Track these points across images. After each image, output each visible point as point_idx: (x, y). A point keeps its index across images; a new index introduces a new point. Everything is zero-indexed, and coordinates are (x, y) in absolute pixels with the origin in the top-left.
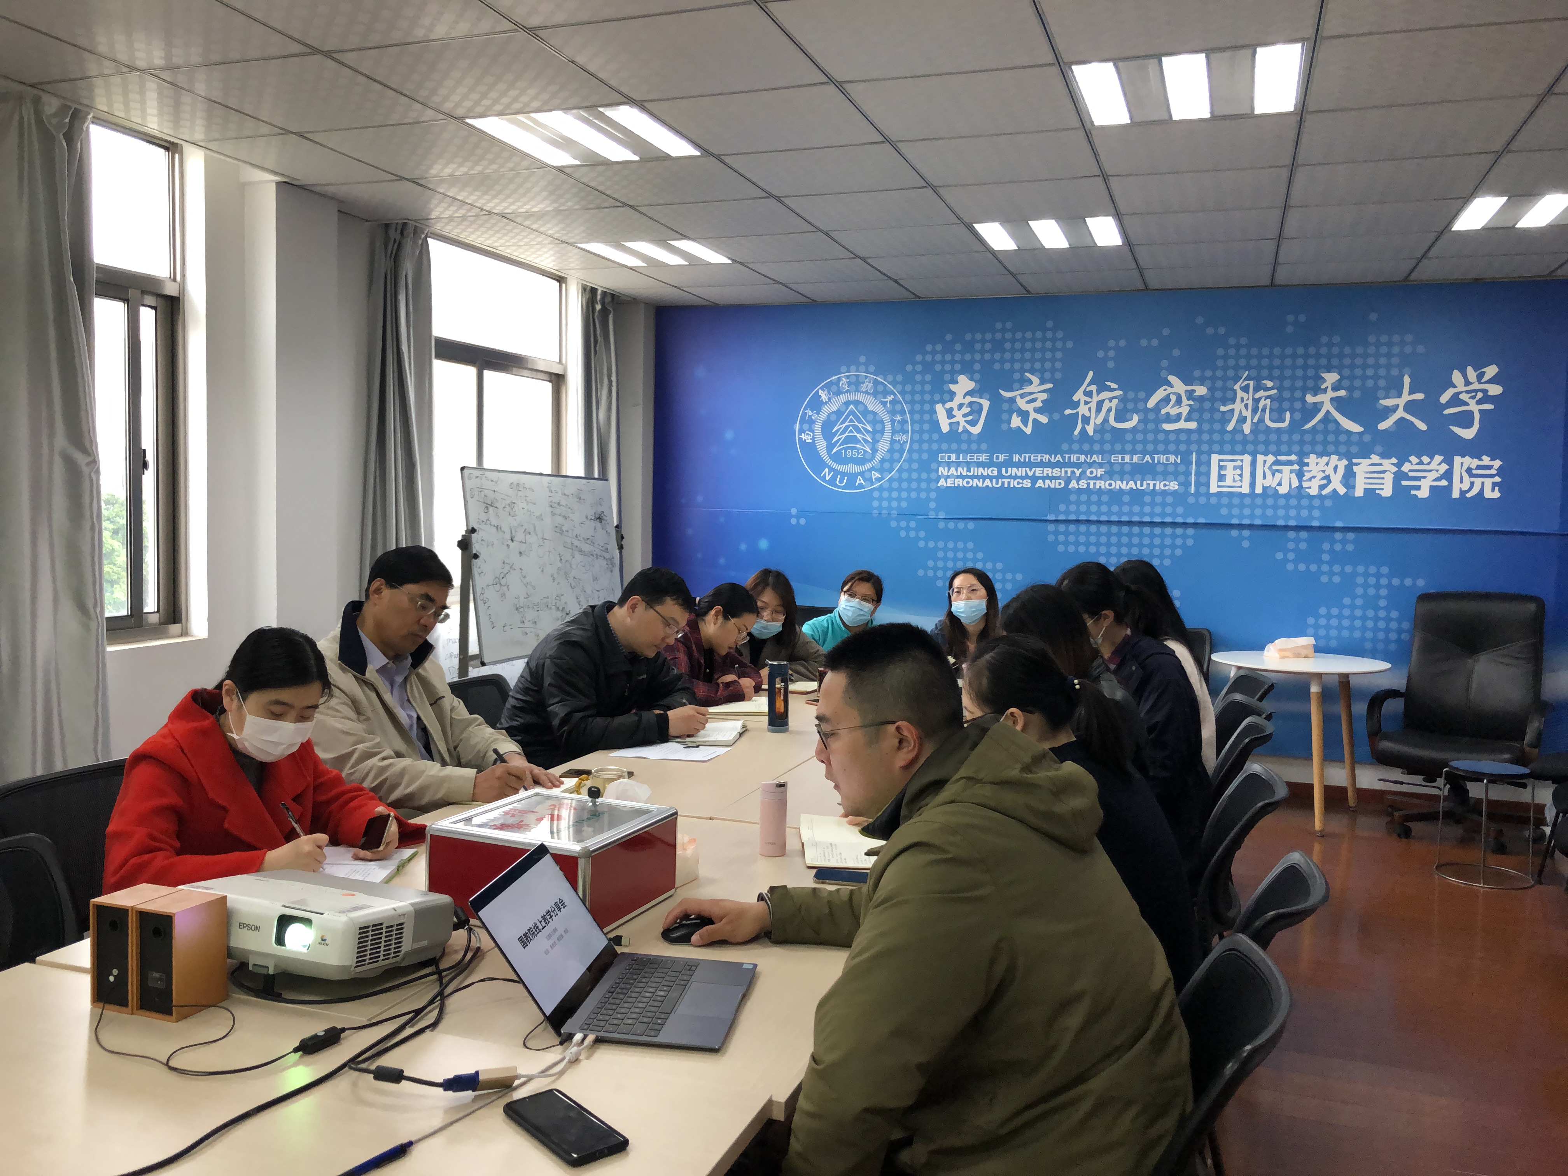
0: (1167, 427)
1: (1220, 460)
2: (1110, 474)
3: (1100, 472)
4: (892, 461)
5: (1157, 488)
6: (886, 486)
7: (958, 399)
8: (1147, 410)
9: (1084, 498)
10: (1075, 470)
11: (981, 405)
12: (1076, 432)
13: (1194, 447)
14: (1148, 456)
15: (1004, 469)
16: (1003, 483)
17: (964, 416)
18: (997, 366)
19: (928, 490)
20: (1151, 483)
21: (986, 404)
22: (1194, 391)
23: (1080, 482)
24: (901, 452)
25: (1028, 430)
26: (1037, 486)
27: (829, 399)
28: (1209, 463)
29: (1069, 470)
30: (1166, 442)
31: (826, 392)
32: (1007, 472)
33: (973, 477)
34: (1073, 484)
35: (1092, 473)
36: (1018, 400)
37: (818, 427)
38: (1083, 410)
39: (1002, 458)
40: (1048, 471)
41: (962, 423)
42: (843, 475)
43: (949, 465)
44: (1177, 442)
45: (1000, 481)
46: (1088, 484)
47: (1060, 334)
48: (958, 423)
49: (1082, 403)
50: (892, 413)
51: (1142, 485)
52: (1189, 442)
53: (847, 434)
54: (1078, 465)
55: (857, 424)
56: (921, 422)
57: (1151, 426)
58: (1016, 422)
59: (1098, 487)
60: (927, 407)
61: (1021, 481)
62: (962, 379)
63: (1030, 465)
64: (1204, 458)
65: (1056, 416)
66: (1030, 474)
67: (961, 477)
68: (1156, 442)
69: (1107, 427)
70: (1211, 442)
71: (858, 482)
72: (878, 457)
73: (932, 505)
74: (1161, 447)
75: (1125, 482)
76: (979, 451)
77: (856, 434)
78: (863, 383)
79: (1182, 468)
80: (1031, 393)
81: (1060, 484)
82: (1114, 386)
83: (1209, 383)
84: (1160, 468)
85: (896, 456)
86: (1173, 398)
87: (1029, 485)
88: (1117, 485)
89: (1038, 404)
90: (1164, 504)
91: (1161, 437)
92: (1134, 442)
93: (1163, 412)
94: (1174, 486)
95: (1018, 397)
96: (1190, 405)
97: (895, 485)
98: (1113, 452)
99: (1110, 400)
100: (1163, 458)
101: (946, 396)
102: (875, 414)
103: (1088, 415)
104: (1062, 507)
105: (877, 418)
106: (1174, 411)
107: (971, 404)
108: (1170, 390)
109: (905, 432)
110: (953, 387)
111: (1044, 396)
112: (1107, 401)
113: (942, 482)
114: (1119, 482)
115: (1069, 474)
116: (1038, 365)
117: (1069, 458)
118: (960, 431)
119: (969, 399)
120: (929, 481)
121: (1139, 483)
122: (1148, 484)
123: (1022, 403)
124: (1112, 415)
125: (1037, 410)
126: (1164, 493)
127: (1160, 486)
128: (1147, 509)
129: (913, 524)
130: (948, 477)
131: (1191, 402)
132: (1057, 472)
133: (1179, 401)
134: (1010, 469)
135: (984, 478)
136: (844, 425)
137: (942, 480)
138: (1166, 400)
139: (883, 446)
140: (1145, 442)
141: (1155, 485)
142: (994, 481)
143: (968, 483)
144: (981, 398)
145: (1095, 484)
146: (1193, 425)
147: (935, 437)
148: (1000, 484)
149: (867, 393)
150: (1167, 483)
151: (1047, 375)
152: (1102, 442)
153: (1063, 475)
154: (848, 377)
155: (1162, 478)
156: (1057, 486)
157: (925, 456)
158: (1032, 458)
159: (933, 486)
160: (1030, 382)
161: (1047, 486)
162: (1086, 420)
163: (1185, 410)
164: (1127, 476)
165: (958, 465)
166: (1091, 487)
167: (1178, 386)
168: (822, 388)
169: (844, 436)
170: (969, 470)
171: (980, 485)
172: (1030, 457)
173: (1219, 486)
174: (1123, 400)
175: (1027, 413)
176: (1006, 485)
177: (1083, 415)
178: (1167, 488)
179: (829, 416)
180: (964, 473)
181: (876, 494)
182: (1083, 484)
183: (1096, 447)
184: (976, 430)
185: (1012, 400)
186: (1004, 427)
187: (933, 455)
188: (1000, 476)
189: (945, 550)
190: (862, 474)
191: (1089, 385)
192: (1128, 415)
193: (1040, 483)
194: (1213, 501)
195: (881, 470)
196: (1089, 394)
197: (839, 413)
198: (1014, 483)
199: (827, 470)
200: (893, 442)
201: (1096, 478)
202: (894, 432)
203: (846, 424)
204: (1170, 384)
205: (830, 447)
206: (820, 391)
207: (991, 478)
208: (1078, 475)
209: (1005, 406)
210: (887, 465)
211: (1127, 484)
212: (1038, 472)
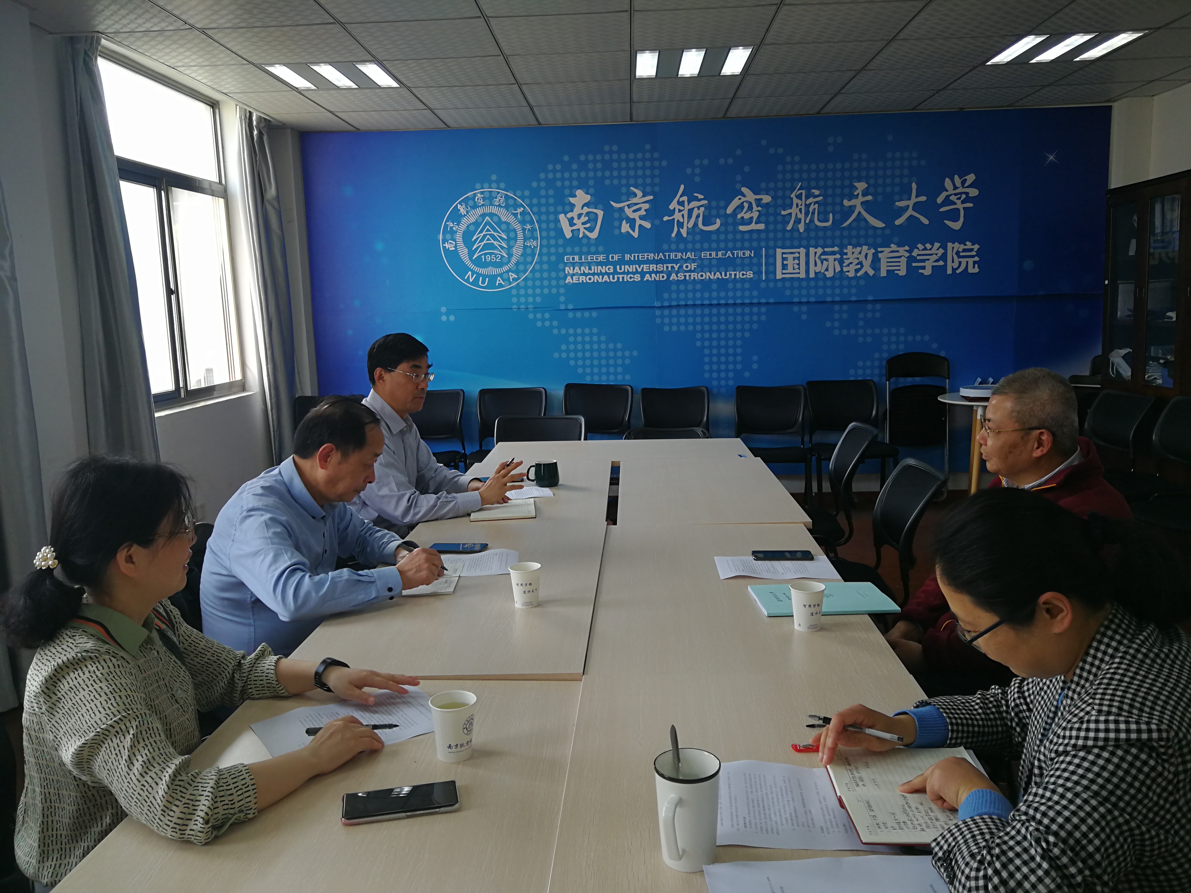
0: (742, 228)
1: (783, 253)
2: (701, 268)
3: (693, 266)
4: (526, 263)
5: (738, 277)
6: (522, 285)
7: (577, 210)
8: (727, 216)
9: (682, 287)
10: (674, 265)
11: (596, 214)
12: (673, 235)
13: (763, 244)
14: (729, 252)
15: (618, 267)
16: (618, 278)
17: (583, 224)
18: (607, 182)
19: (558, 287)
20: (733, 273)
21: (600, 213)
22: (761, 199)
23: (679, 275)
24: (533, 255)
25: (636, 234)
26: (645, 280)
27: (467, 212)
28: (774, 256)
29: (670, 265)
30: (743, 240)
31: (464, 206)
32: (620, 269)
33: (594, 274)
34: (673, 277)
35: (687, 267)
36: (626, 208)
37: (459, 237)
38: (677, 216)
39: (616, 257)
40: (653, 267)
41: (582, 230)
42: (485, 277)
43: (573, 265)
44: (751, 240)
45: (616, 276)
46: (685, 276)
47: (656, 155)
48: (579, 230)
49: (677, 211)
50: (523, 222)
51: (726, 275)
52: (759, 240)
53: (485, 242)
54: (676, 261)
55: (493, 232)
56: (548, 229)
57: (730, 228)
58: (625, 227)
59: (692, 278)
60: (552, 217)
61: (632, 276)
62: (579, 192)
63: (639, 263)
64: (771, 252)
65: (657, 222)
66: (639, 270)
67: (584, 274)
68: (734, 240)
69: (697, 230)
70: (775, 239)
71: (498, 282)
72: (514, 260)
73: (562, 299)
74: (739, 244)
75: (713, 273)
76: (597, 253)
77: (493, 241)
78: (496, 198)
79: (755, 261)
80: (636, 204)
81: (663, 277)
82: (701, 196)
83: (772, 193)
84: (738, 261)
85: (529, 259)
86: (746, 205)
87: (639, 279)
88: (707, 275)
89: (643, 213)
90: (743, 290)
91: (739, 236)
92: (718, 241)
93: (739, 216)
94: (750, 275)
95: (626, 207)
96: (758, 211)
97: (530, 283)
98: (702, 250)
99: (699, 208)
100: (741, 253)
101: (567, 208)
102: (507, 224)
103: (681, 220)
104: (666, 296)
105: (511, 228)
106: (747, 216)
107: (588, 214)
108: (743, 199)
109: (535, 239)
110: (572, 200)
111: (647, 206)
112: (696, 209)
113: (569, 280)
114: (708, 274)
115: (670, 269)
116: (640, 181)
117: (669, 255)
118: (581, 236)
119: (586, 210)
120: (558, 278)
121: (723, 273)
122: (730, 274)
123: (629, 212)
124: (700, 219)
125: (641, 218)
126: (743, 281)
127: (739, 275)
128: (731, 294)
129: (547, 315)
130: (573, 275)
131: (760, 208)
132: (660, 267)
133: (750, 208)
134: (623, 267)
135: (602, 274)
136: (482, 234)
137: (569, 277)
138: (741, 207)
139: (517, 251)
140: (726, 241)
141: (735, 275)
142: (611, 276)
143: (590, 279)
144: (596, 208)
145: (690, 276)
146: (761, 226)
147: (561, 242)
148: (616, 279)
149: (499, 206)
150: (745, 273)
151: (648, 189)
152: (694, 242)
153: (665, 269)
154: (482, 193)
155: (741, 269)
156: (661, 279)
157: (553, 258)
158: (640, 257)
159: (561, 283)
160: (635, 195)
161: (653, 279)
162: (680, 225)
163: (755, 215)
164: (714, 269)
165: (581, 264)
166: (687, 278)
167: (750, 196)
168: (460, 203)
169: (483, 243)
170: (590, 269)
171: (600, 281)
172: (638, 256)
173: (783, 274)
174: (707, 208)
175: (634, 220)
176: (621, 280)
177: (678, 220)
178: (745, 276)
179: (468, 226)
180: (586, 272)
181: (514, 292)
182: (681, 277)
183: (690, 246)
184: (594, 235)
185: (621, 210)
186: (616, 232)
187: (560, 258)
188: (615, 272)
189: (575, 335)
190: (501, 275)
191: (681, 197)
192: (713, 220)
193: (647, 277)
194: (780, 285)
195: (517, 272)
196: (681, 203)
197: (477, 224)
198: (627, 278)
199: (470, 273)
200: (525, 247)
201: (690, 271)
202: (525, 239)
203: (484, 233)
204: (744, 195)
205: (471, 253)
206: (459, 206)
207: (608, 274)
208: (676, 269)
209: (616, 215)
210: (521, 267)
211: (715, 274)
212: (645, 267)
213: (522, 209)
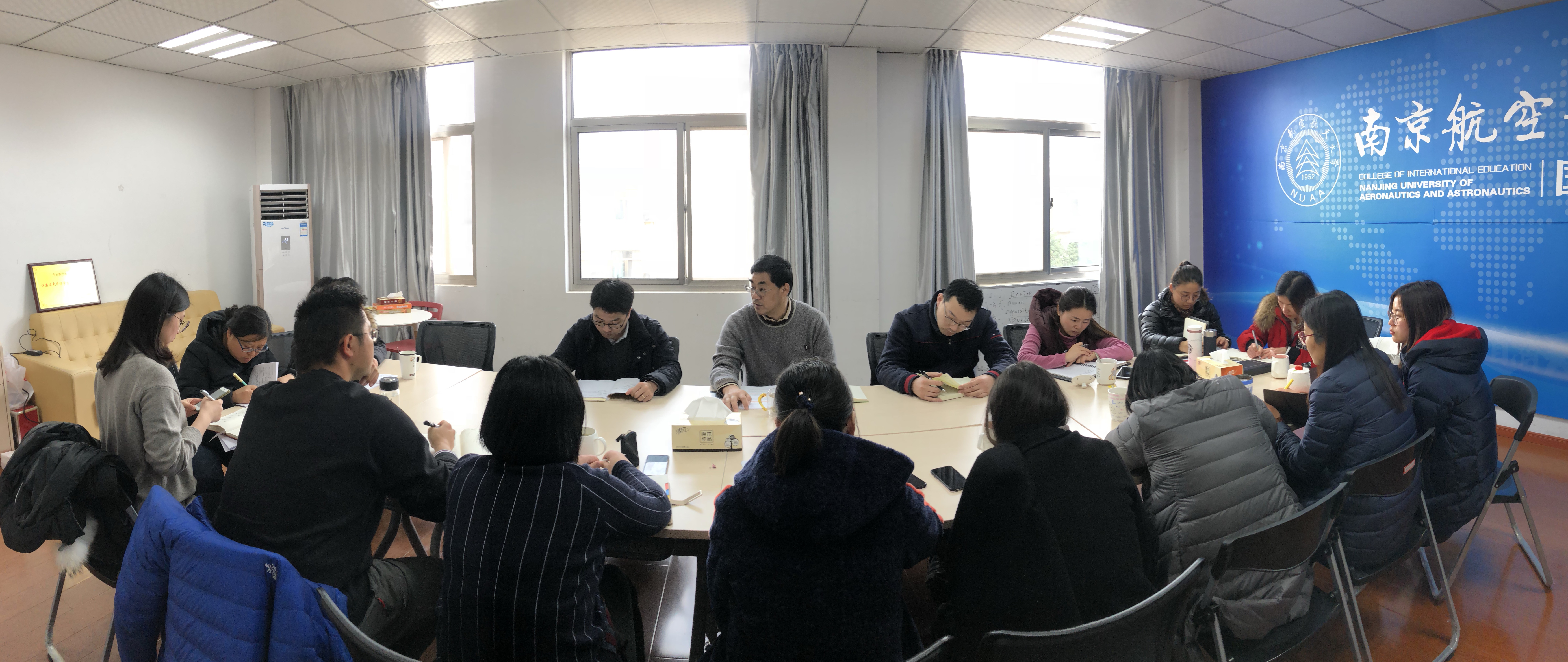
0: (1520, 138)
2: (1477, 184)
3: (1469, 182)
4: (1331, 181)
5: (1514, 194)
6: (1328, 201)
7: (1370, 128)
8: (1504, 125)
9: (1458, 205)
10: (1451, 181)
11: (1384, 132)
12: (1451, 149)
13: (1542, 155)
14: (1505, 166)
15: (1402, 184)
16: (1402, 195)
17: (1374, 141)
18: (1393, 98)
19: (1354, 203)
20: (1509, 189)
21: (1387, 130)
22: (1542, 103)
23: (1455, 192)
24: (1336, 173)
25: (1417, 150)
26: (1424, 197)
27: (1294, 136)
28: (1555, 169)
29: (1447, 182)
30: (1520, 152)
31: (1292, 131)
32: (1404, 186)
33: (1382, 192)
34: (1450, 194)
35: (1463, 183)
36: (1409, 124)
37: (1288, 158)
38: (1455, 129)
39: (1400, 174)
40: (1432, 183)
41: (1373, 148)
42: (1303, 193)
43: (1366, 182)
44: (1529, 151)
45: (1400, 193)
46: (1461, 193)
47: (1436, 64)
48: (1370, 148)
49: (1454, 122)
50: (1330, 143)
51: (1501, 192)
52: (1538, 151)
53: (1304, 162)
54: (1453, 177)
55: (1310, 153)
56: (1347, 149)
57: (1507, 139)
58: (1408, 143)
59: (1468, 195)
60: (1349, 136)
61: (1414, 193)
62: (1371, 111)
63: (1419, 179)
64: (1551, 164)
65: (1436, 136)
66: (1420, 187)
67: (1375, 192)
68: (1511, 153)
69: (1474, 143)
70: (1556, 149)
71: (1311, 199)
72: (1322, 179)
73: (1357, 215)
74: (1516, 157)
75: (1488, 190)
76: (1385, 170)
77: (1309, 162)
78: (1312, 121)
79: (1533, 175)
80: (1418, 118)
81: (1441, 194)
82: (1478, 105)
83: (1554, 94)
84: (1515, 176)
85: (1333, 177)
86: (1525, 111)
87: (1420, 196)
88: (1484, 192)
89: (1423, 127)
90: (1519, 208)
91: (1516, 148)
92: (1494, 154)
93: (1517, 125)
94: (1527, 191)
95: (1409, 122)
96: (1538, 117)
97: (1333, 200)
98: (1478, 164)
99: (1475, 118)
100: (1517, 167)
101: (1362, 127)
102: (1319, 144)
103: (1459, 133)
104: (1443, 214)
105: (1321, 149)
106: (1525, 124)
107: (1378, 131)
108: (1522, 104)
109: (1338, 158)
110: (1365, 119)
111: (1426, 120)
112: (1473, 119)
113: (1362, 197)
114: (1484, 190)
115: (1447, 186)
116: (1421, 94)
117: (1447, 171)
118: (1372, 154)
119: (1376, 128)
120: (1354, 195)
121: (1499, 190)
122: (1506, 191)
123: (1411, 127)
124: (1477, 130)
125: (1423, 132)
126: (1519, 198)
127: (1516, 191)
128: (1506, 213)
129: (1345, 230)
130: (1366, 192)
131: (1539, 114)
132: (1438, 184)
133: (1529, 114)
134: (1406, 183)
135: (1388, 191)
136: (1302, 156)
137: (1362, 195)
138: (1519, 114)
139: (1325, 170)
140: (1503, 153)
141: (1511, 191)
142: (1396, 193)
143: (1379, 196)
144: (1384, 126)
145: (1466, 192)
146: (1541, 135)
147: (1356, 160)
148: (1400, 197)
149: (1314, 129)
150: (1521, 189)
151: (1428, 101)
152: (1470, 156)
153: (1443, 186)
154: (1303, 118)
155: (1515, 186)
156: (1439, 196)
157: (1350, 176)
158: (1421, 173)
159: (1356, 199)
160: (1416, 109)
161: (1431, 196)
162: (1458, 137)
163: (1534, 122)
164: (1490, 185)
165: (1372, 181)
166: (1464, 195)
167: (1529, 100)
168: (1289, 128)
169: (1303, 164)
170: (1379, 186)
171: (1387, 198)
172: (1419, 172)
174: (1485, 117)
175: (1416, 135)
176: (1404, 197)
177: (1456, 133)
178: (1521, 193)
179: (1294, 149)
180: (1376, 189)
181: (1322, 208)
182: (1457, 194)
183: (1466, 160)
184: (1382, 153)
185: (1405, 125)
186: (1400, 148)
187: (1356, 174)
188: (1399, 190)
189: (1367, 250)
190: (1313, 192)
191: (1459, 107)
192: (1489, 130)
193: (1426, 194)
194: (1559, 203)
195: (1324, 189)
196: (1459, 114)
197: (1299, 146)
198: (1409, 195)
199: (1294, 190)
200: (1331, 166)
201: (1467, 187)
202: (1331, 158)
203: (1304, 154)
204: (1522, 100)
205: (1295, 173)
206: (1289, 131)
207: (1393, 191)
208: (1453, 186)
209: (1400, 131)
210: (1327, 185)
211: (1490, 191)
212: (1425, 184)
213: (1329, 130)
